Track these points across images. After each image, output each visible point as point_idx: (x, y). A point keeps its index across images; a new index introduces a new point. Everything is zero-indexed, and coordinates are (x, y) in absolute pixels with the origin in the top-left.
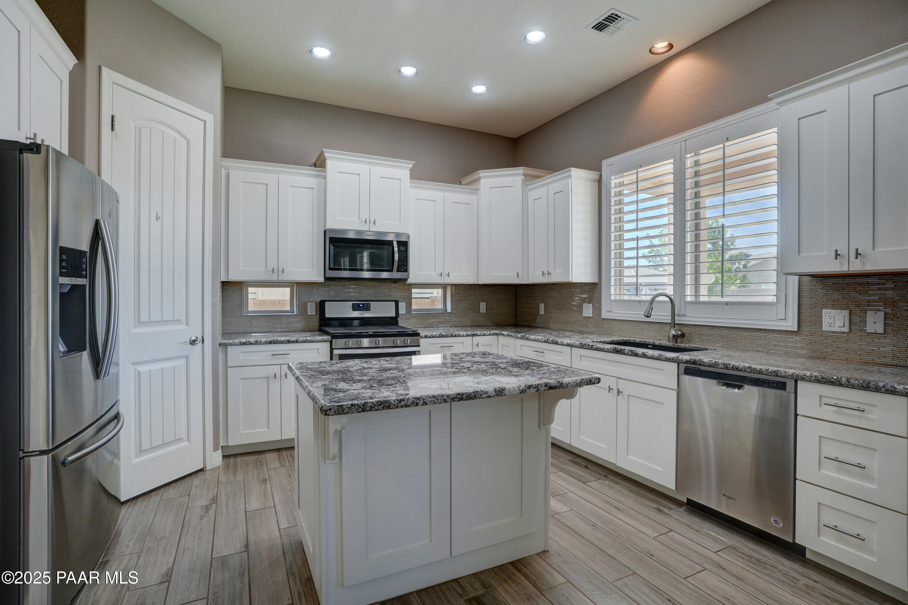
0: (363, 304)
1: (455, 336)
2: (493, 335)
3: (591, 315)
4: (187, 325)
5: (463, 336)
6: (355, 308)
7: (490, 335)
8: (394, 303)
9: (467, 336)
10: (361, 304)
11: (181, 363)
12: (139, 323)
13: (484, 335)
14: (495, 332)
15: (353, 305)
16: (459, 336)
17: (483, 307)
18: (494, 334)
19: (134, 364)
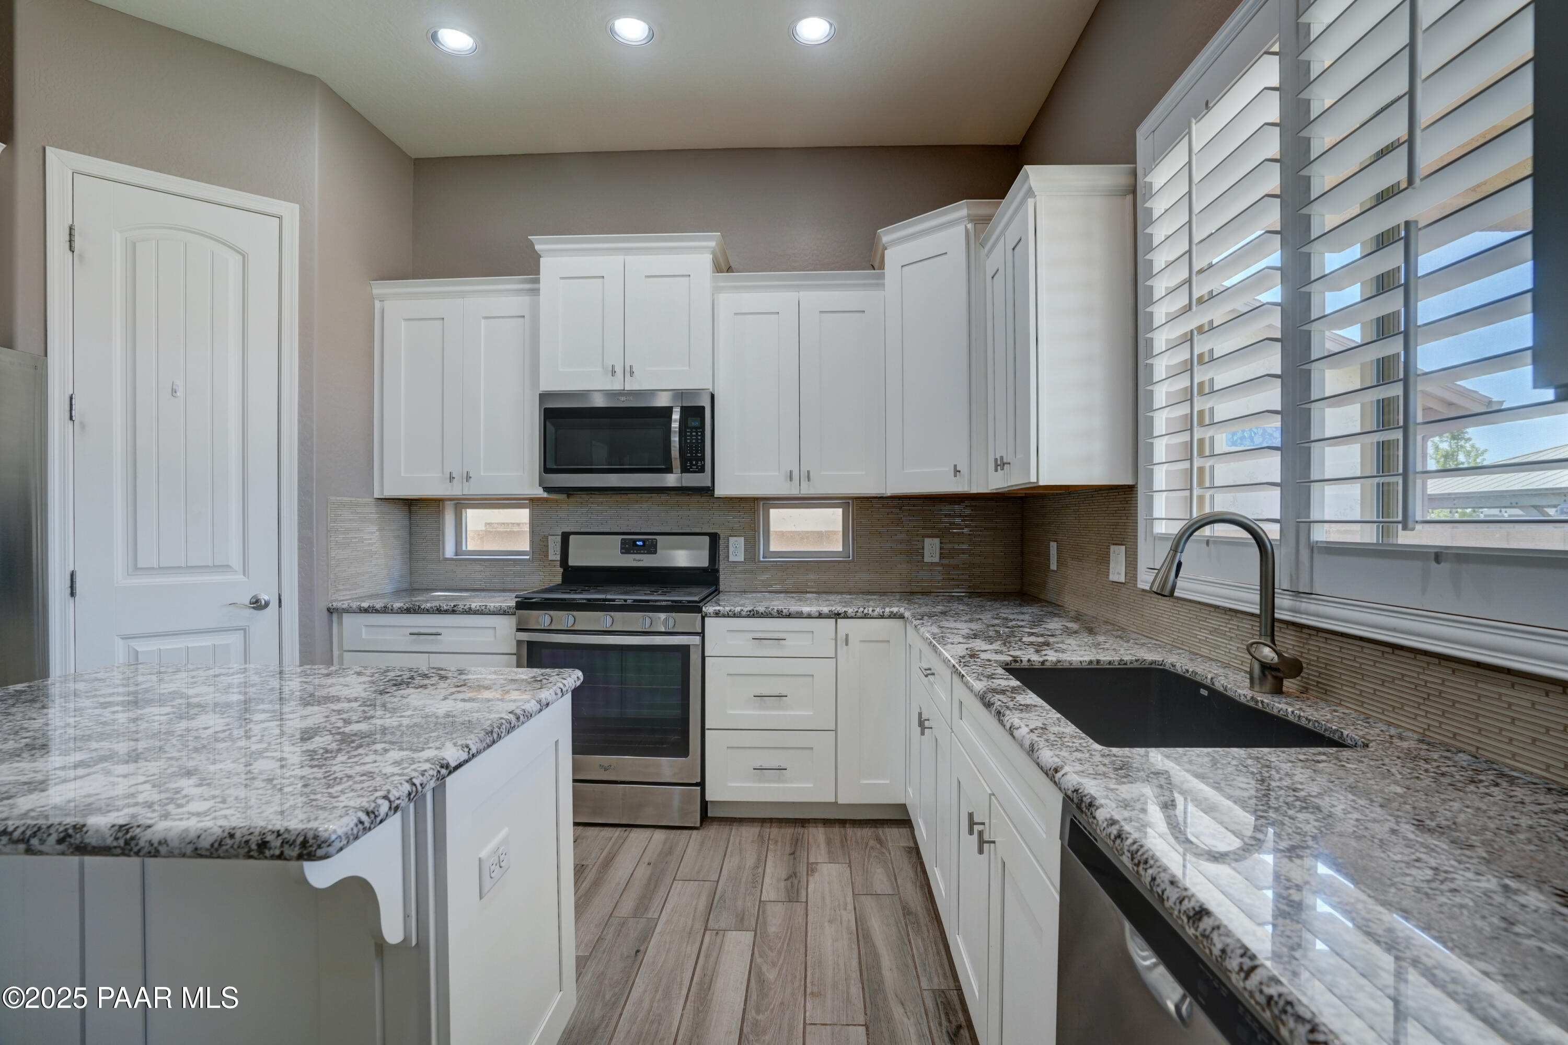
0: (644, 541)
1: (789, 616)
2: (889, 617)
3: (1122, 580)
4: (244, 575)
5: (809, 616)
6: (629, 547)
7: (882, 617)
8: (707, 538)
9: (820, 616)
10: (639, 540)
11: (234, 640)
12: (136, 569)
13: (866, 616)
14: (895, 610)
15: (624, 542)
16: (799, 615)
17: (932, 549)
18: (892, 616)
19: (125, 638)
